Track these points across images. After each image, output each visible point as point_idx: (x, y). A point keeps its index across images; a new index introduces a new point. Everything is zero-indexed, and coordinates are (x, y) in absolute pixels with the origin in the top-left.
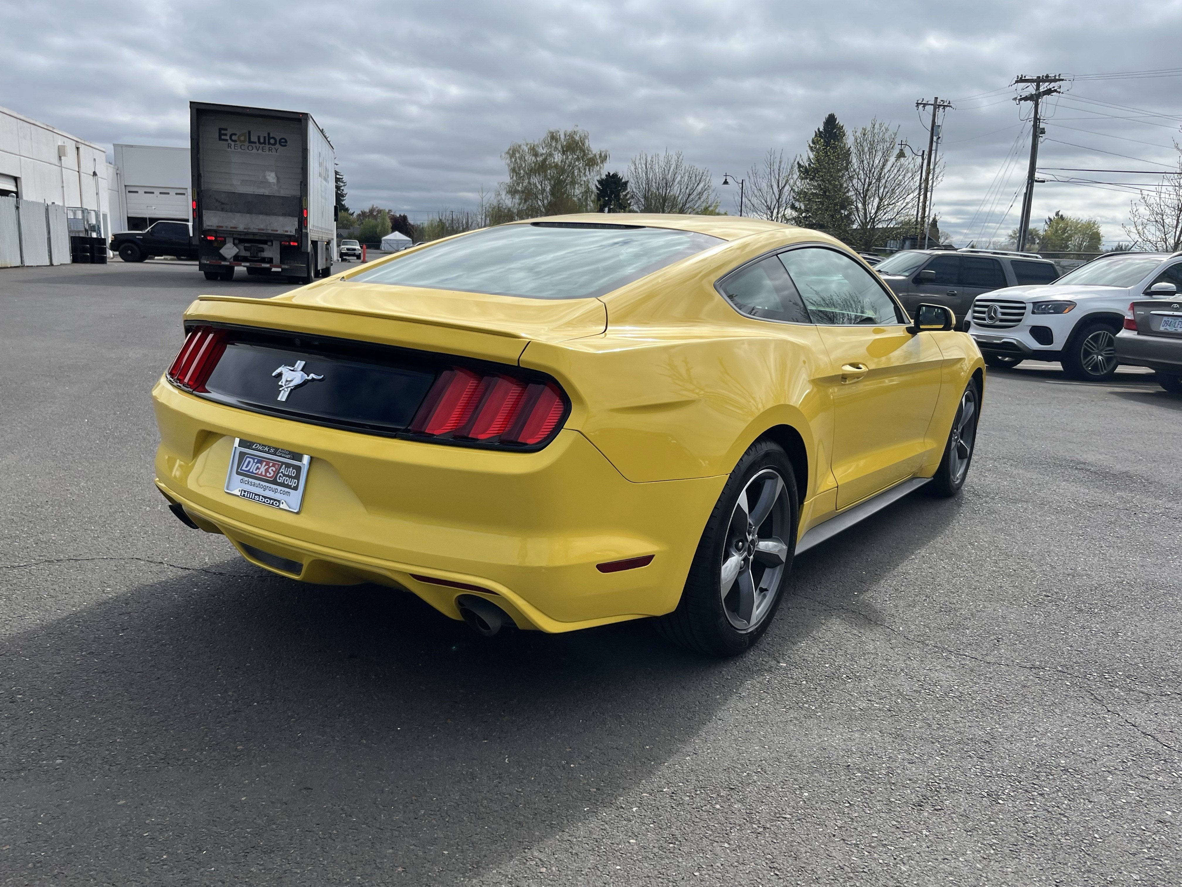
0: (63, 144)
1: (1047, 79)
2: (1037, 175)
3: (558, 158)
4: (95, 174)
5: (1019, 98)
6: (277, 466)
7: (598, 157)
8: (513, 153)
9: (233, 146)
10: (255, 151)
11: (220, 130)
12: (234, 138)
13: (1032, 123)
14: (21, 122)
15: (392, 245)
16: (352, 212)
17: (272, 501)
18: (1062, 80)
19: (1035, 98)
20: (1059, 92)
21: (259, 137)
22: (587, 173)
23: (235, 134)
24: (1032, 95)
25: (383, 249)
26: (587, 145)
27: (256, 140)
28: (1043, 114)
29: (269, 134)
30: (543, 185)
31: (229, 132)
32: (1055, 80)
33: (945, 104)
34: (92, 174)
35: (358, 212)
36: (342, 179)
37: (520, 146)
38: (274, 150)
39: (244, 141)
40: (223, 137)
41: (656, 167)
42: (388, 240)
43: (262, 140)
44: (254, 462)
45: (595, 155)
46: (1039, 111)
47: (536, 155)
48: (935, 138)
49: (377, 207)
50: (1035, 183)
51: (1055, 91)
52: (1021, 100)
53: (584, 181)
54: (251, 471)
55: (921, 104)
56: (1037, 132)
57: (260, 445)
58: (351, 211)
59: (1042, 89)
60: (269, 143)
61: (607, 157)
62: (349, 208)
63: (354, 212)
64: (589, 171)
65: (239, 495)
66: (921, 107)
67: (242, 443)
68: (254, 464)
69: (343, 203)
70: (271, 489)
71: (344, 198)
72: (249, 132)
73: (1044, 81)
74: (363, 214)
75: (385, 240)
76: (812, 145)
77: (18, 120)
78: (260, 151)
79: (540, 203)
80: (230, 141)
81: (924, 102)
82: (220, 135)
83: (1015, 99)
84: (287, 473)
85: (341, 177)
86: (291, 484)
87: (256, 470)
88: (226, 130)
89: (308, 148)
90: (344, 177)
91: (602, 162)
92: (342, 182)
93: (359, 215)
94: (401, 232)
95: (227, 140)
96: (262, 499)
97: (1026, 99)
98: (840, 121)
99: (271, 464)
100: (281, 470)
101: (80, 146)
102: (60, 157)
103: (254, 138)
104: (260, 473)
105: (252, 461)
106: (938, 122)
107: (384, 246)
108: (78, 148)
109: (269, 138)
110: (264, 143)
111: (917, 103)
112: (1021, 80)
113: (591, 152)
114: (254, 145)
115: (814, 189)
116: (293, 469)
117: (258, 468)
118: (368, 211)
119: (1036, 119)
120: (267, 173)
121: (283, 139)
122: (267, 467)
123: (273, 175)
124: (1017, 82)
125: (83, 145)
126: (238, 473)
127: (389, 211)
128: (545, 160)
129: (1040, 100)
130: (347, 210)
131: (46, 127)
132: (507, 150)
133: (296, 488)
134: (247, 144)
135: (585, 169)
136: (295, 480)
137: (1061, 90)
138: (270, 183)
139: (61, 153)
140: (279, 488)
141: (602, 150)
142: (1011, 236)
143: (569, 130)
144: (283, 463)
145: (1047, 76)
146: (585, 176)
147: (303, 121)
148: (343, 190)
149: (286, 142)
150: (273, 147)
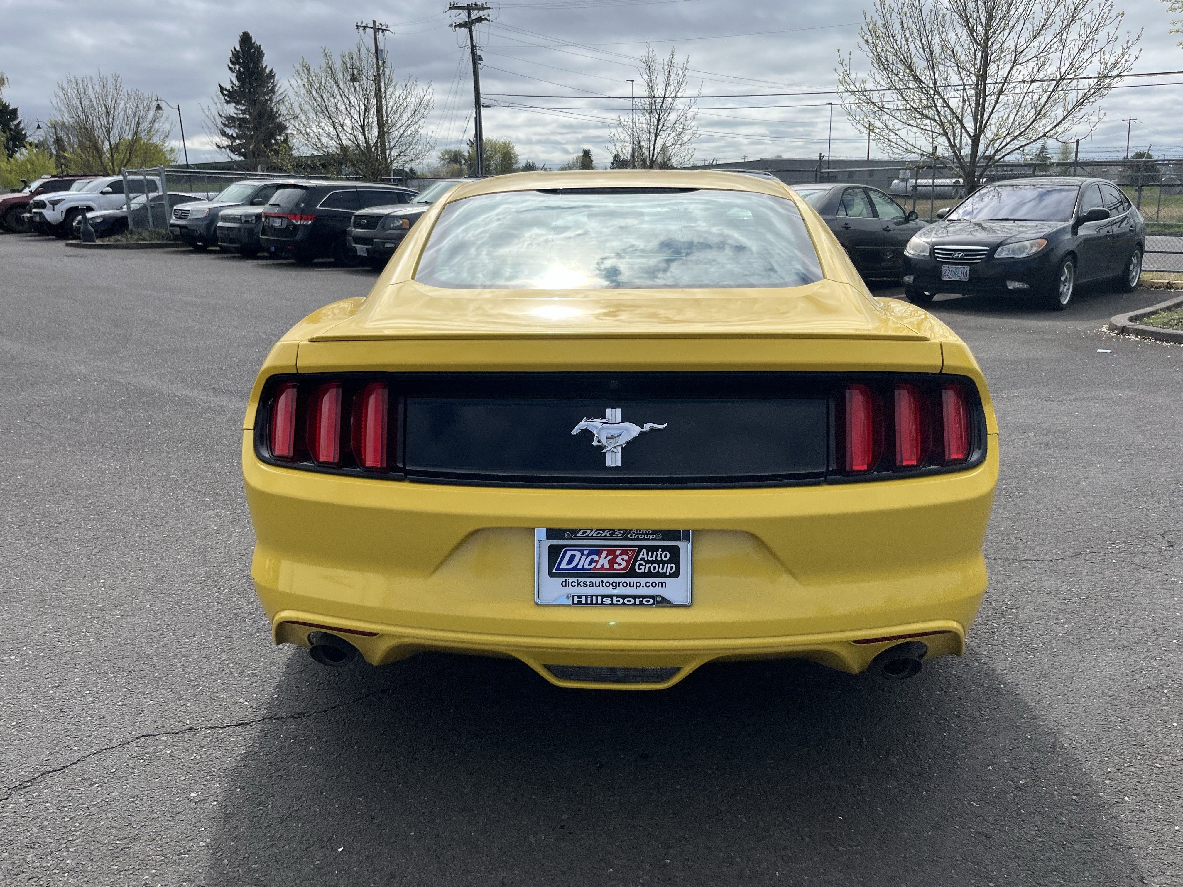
1: (477, 7)
2: (482, 101)
5: (454, 24)
6: (630, 553)
13: (470, 50)
17: (638, 601)
18: (490, 8)
19: (468, 25)
20: (489, 21)
24: (466, 22)
28: (478, 41)
32: (483, 8)
33: (384, 28)
41: (90, 91)
44: (582, 554)
46: (474, 38)
48: (380, 63)
50: (482, 108)
51: (485, 19)
52: (456, 26)
54: (580, 567)
55: (361, 26)
56: (476, 59)
57: (592, 530)
59: (474, 17)
61: (7, 80)
65: (571, 603)
66: (361, 29)
67: (552, 533)
68: (584, 557)
70: (626, 585)
73: (474, 9)
76: (231, 66)
81: (363, 25)
83: (451, 25)
84: (654, 558)
86: (664, 571)
87: (590, 564)
96: (618, 601)
97: (460, 26)
98: (256, 40)
99: (618, 552)
100: (641, 556)
104: (599, 567)
105: (578, 554)
106: (381, 46)
111: (357, 26)
112: (454, 7)
115: (243, 114)
116: (663, 552)
117: (592, 561)
119: (473, 47)
122: (610, 557)
124: (450, 8)
126: (551, 574)
129: (473, 28)
133: (676, 575)
136: (669, 566)
137: (490, 18)
140: (643, 581)
142: (440, 158)
144: (641, 547)
145: (476, 4)
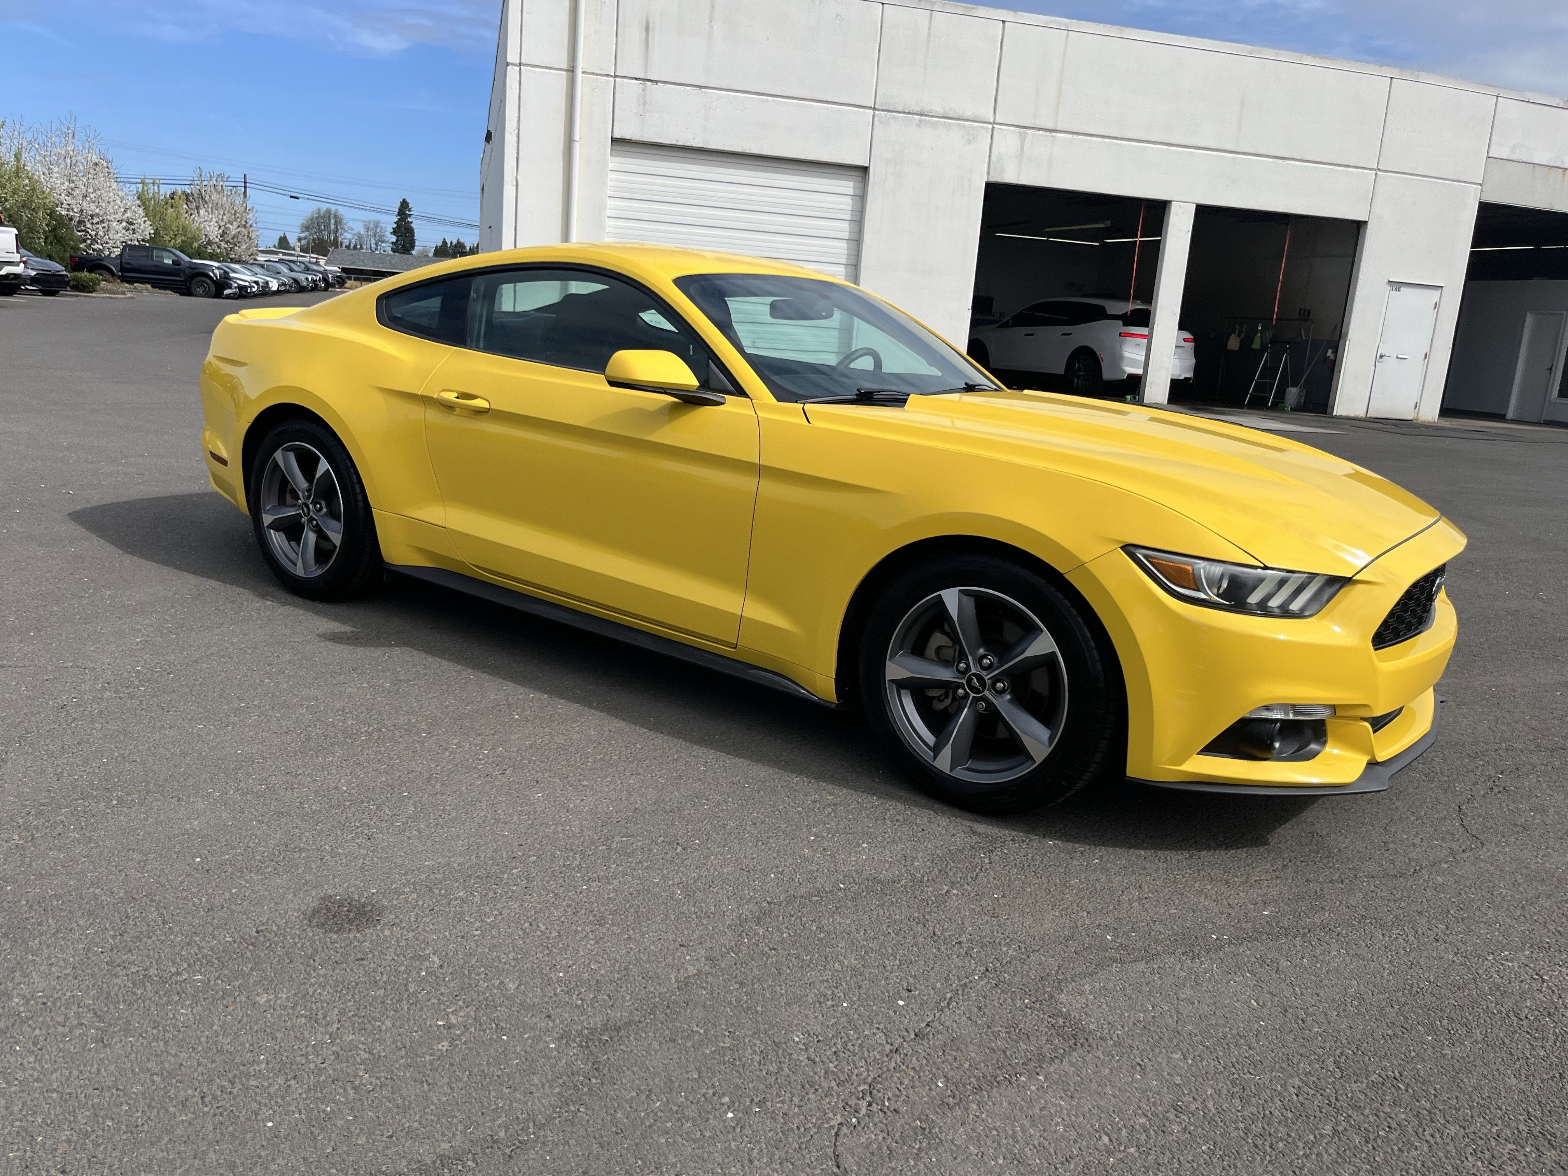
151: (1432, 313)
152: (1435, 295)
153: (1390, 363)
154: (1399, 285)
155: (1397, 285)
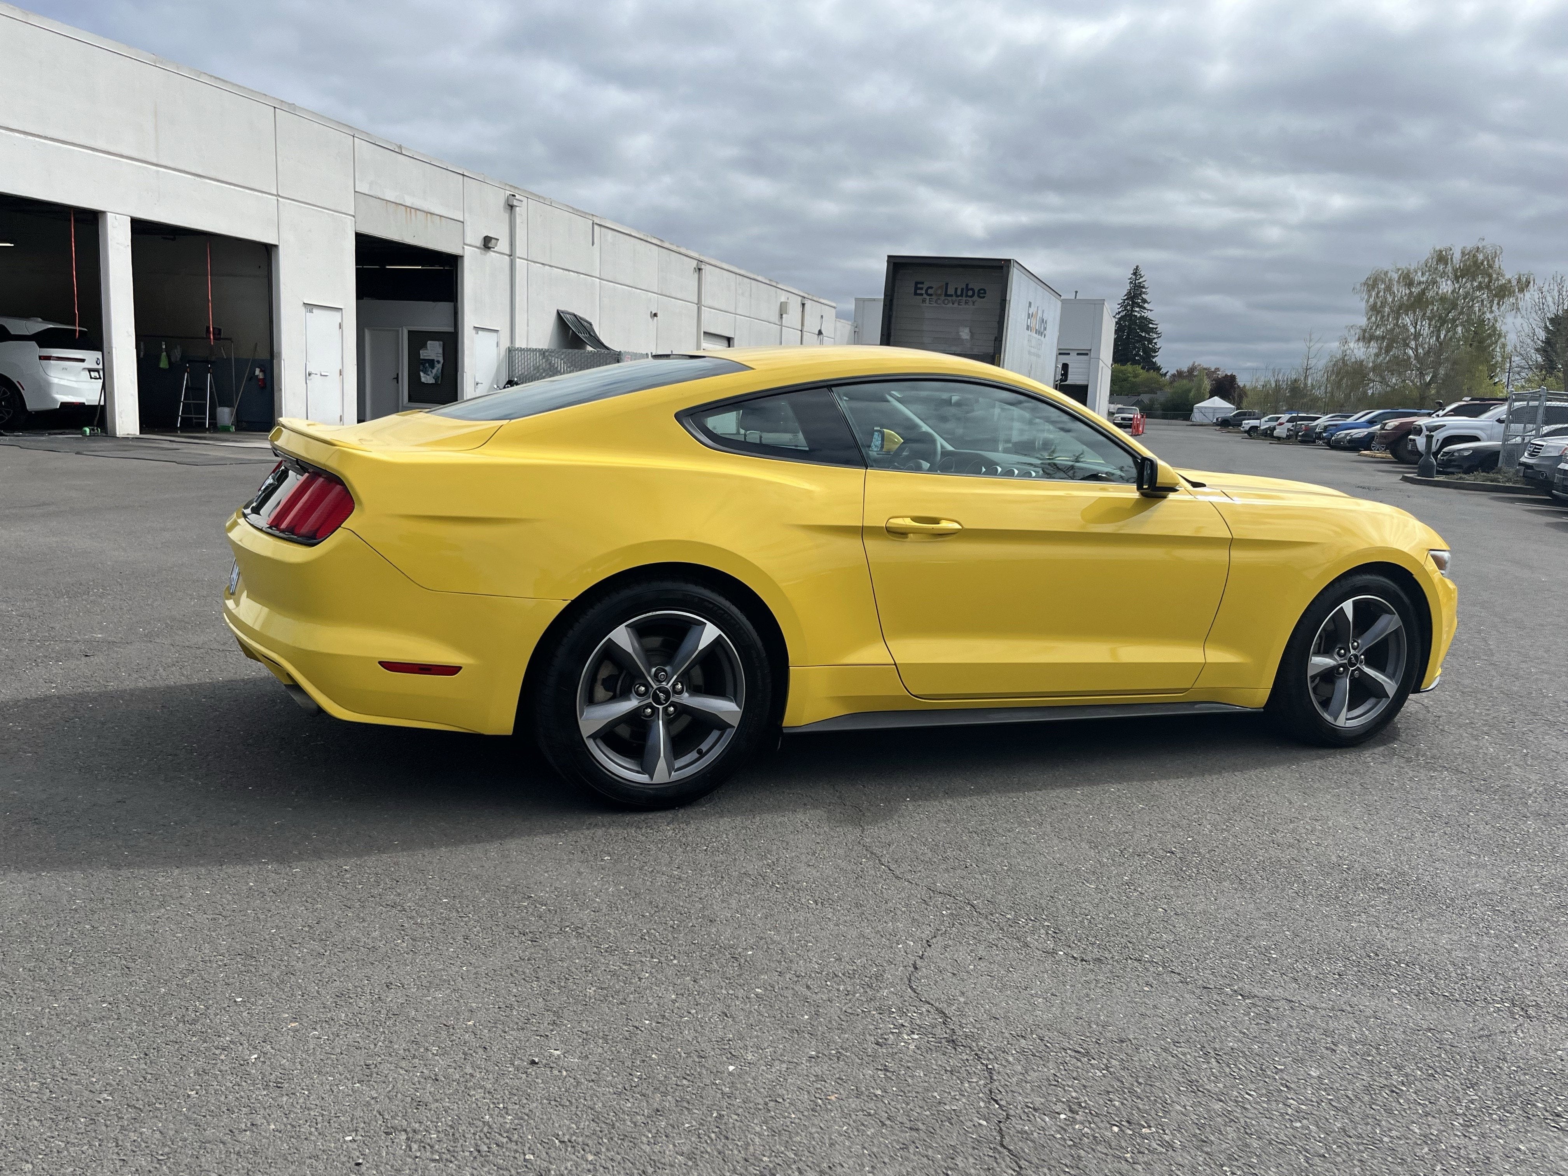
0: (786, 301)
3: (1446, 287)
4: (820, 333)
7: (1514, 283)
8: (1372, 284)
9: (927, 301)
10: (950, 305)
11: (917, 283)
12: (930, 291)
14: (741, 277)
15: (1206, 414)
16: (1165, 372)
21: (956, 289)
22: (1495, 307)
23: (931, 288)
25: (1194, 419)
26: (1497, 266)
27: (953, 293)
29: (967, 285)
30: (1418, 327)
31: (925, 286)
34: (817, 333)
35: (1173, 371)
36: (1156, 328)
37: (1386, 273)
38: (971, 303)
39: (940, 295)
40: (919, 291)
42: (1202, 407)
43: (959, 292)
45: (1510, 281)
47: (1410, 284)
49: (1199, 365)
53: (1489, 319)
58: (1163, 371)
60: (967, 296)
61: (1529, 282)
62: (1161, 366)
63: (1168, 372)
64: (1498, 304)
69: (1154, 360)
71: (1156, 354)
72: (947, 284)
74: (1180, 374)
75: (1198, 408)
77: (738, 276)
78: (956, 305)
79: (1411, 352)
80: (925, 296)
82: (916, 289)
85: (1155, 326)
88: (923, 283)
89: (1008, 298)
90: (1158, 326)
91: (1521, 290)
92: (1156, 333)
93: (1174, 375)
94: (1223, 397)
95: (922, 295)
101: (806, 302)
102: (782, 315)
103: (951, 291)
107: (1196, 416)
108: (803, 305)
109: (968, 290)
110: (961, 295)
113: (1503, 276)
114: (950, 298)
118: (1186, 370)
120: (961, 329)
121: (981, 289)
123: (967, 330)
125: (809, 301)
127: (1216, 369)
128: (1423, 292)
130: (1158, 369)
131: (768, 282)
132: (1363, 280)
134: (943, 298)
135: (1492, 302)
138: (963, 340)
139: (783, 310)
141: (1522, 273)
143: (1469, 246)
146: (1492, 312)
147: (1004, 267)
148: (1155, 343)
149: (985, 293)
150: (970, 299)
151: (337, 331)
152: (337, 315)
153: (315, 380)
154: (313, 307)
155: (310, 307)
